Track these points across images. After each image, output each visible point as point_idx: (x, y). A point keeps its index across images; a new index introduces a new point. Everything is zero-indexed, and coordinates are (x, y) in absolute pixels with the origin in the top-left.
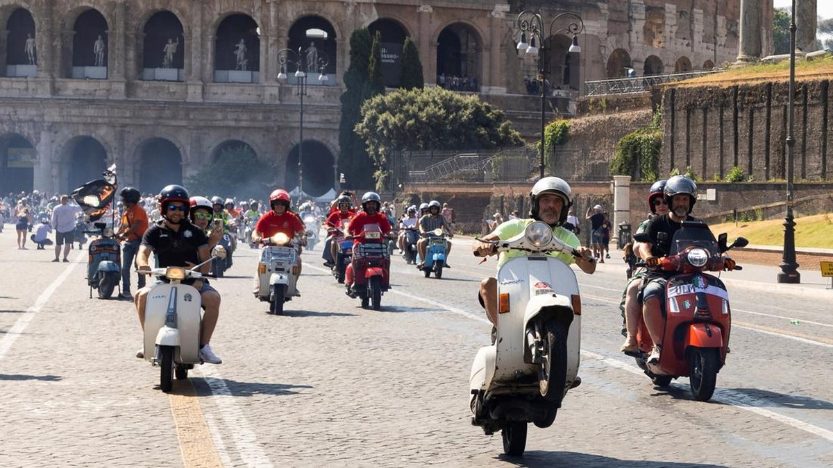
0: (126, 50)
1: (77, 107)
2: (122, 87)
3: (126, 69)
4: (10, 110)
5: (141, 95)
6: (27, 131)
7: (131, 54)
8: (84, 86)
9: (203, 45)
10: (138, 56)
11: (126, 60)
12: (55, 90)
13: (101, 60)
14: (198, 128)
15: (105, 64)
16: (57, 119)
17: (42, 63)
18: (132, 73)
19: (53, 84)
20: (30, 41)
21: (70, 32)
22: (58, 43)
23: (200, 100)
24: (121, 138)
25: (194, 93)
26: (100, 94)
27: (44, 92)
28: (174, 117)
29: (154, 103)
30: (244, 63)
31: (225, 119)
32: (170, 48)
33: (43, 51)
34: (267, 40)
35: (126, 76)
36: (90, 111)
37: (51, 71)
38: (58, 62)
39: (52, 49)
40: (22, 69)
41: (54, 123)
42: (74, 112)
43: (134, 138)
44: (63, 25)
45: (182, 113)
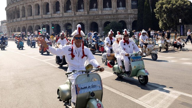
0: (87, 5)
1: (79, 17)
2: (87, 12)
3: (87, 9)
4: (67, 18)
5: (90, 14)
6: (70, 22)
7: (88, 6)
8: (80, 13)
9: (101, 3)
10: (89, 7)
11: (87, 7)
12: (75, 14)
13: (83, 8)
14: (101, 19)
15: (83, 9)
16: (76, 19)
17: (72, 9)
18: (88, 10)
19: (74, 13)
20: (70, 6)
21: (77, 3)
22: (75, 5)
23: (101, 14)
24: (87, 22)
25: (100, 13)
26: (83, 14)
27: (73, 15)
28: (96, 18)
29: (93, 15)
30: (108, 7)
31: (106, 17)
32: (95, 5)
33: (73, 7)
34: (113, 1)
35: (87, 10)
36: (81, 18)
37: (74, 11)
38: (75, 9)
39: (74, 6)
40: (69, 11)
41: (75, 20)
42: (78, 18)
43: (89, 22)
44: (76, 2)
45: (98, 17)
